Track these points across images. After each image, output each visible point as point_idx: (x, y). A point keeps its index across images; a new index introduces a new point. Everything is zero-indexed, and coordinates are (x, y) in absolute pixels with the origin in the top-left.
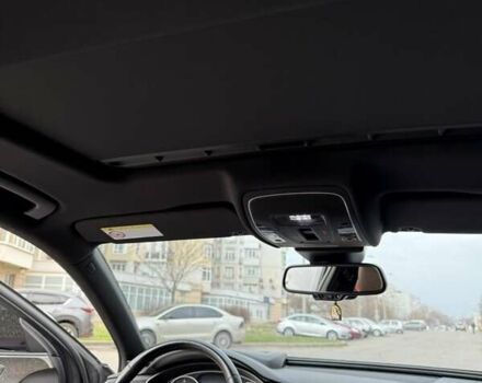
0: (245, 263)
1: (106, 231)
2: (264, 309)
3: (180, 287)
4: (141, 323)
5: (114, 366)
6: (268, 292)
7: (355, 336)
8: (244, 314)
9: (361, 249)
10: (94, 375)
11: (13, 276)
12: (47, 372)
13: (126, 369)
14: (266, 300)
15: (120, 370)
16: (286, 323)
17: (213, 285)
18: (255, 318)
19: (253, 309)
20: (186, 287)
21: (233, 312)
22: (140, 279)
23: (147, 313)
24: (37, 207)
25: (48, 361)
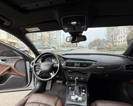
0: (54, 40)
1: (27, 29)
2: (58, 47)
3: (44, 44)
4: (39, 50)
5: (35, 57)
6: (58, 45)
7: (71, 50)
8: (55, 48)
9: (82, 32)
10: (31, 59)
11: (14, 44)
12: (21, 60)
13: (37, 58)
14: (58, 46)
15: (36, 58)
16: (61, 49)
17: (49, 44)
18: (56, 49)
19: (56, 47)
20: (45, 45)
21: (53, 48)
22: (37, 44)
23: (39, 49)
24: (6, 22)
25: (21, 58)
